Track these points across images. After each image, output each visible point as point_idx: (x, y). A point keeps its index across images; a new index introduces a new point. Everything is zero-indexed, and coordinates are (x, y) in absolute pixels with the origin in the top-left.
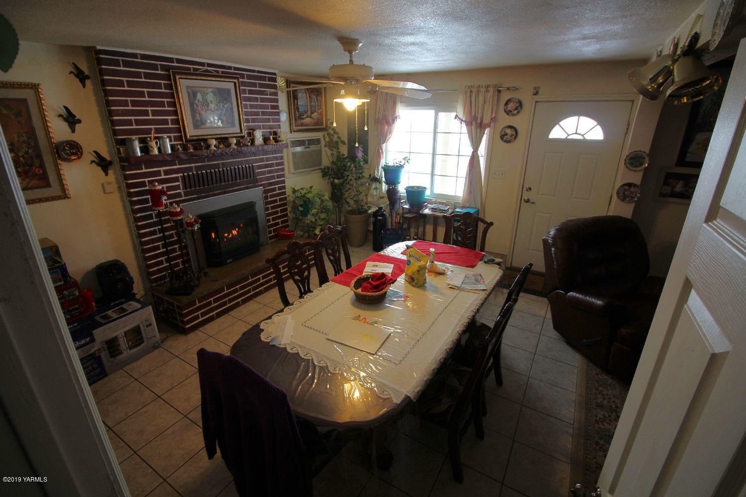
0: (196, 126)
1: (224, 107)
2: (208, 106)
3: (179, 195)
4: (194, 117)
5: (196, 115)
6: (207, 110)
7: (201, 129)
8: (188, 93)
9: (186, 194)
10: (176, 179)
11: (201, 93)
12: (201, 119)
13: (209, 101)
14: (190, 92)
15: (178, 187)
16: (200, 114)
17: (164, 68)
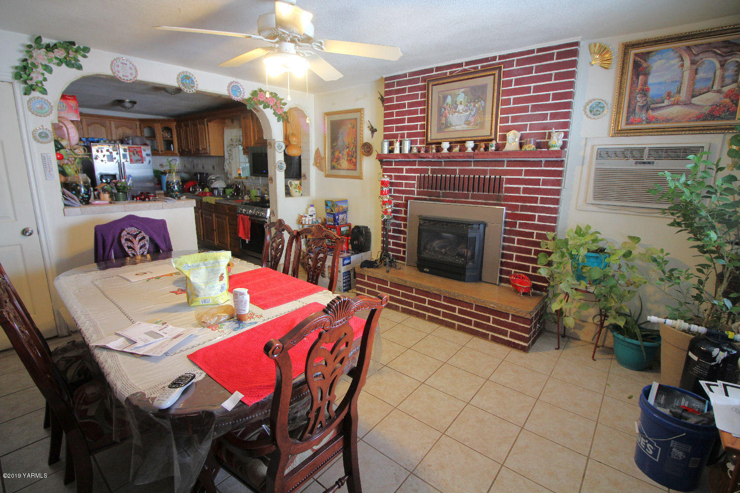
0: (440, 130)
1: (474, 106)
2: (456, 108)
3: (412, 192)
4: (439, 120)
5: (441, 119)
6: (454, 112)
7: (444, 132)
8: (439, 97)
9: (419, 193)
10: (413, 178)
11: (452, 97)
12: (446, 122)
13: (458, 103)
14: (441, 96)
15: (413, 185)
16: (446, 117)
17: (424, 80)
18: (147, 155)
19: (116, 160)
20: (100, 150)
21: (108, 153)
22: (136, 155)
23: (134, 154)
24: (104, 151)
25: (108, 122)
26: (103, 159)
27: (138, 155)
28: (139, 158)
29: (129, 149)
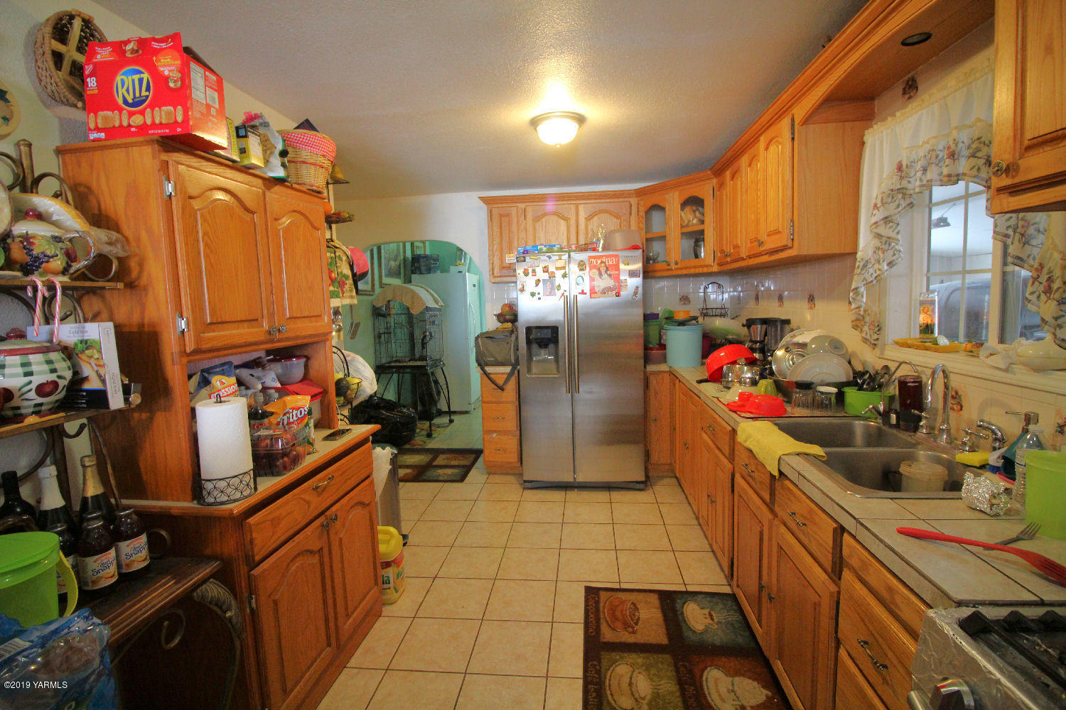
18: (632, 274)
19: (561, 291)
20: (530, 271)
21: (546, 276)
22: (605, 276)
23: (600, 274)
24: (539, 270)
25: (573, 207)
26: (536, 290)
27: (610, 275)
28: (611, 283)
29: (590, 263)
